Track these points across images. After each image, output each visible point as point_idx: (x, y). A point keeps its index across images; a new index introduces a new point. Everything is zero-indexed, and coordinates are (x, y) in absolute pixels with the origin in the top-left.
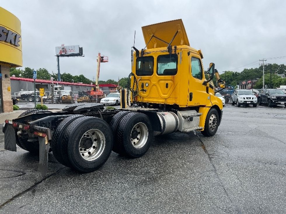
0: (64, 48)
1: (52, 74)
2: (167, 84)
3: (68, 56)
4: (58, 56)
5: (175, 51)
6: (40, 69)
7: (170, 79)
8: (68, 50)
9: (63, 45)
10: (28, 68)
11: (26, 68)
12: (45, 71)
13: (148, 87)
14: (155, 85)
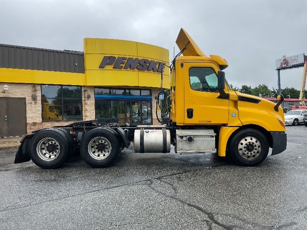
0: (285, 60)
1: (272, 90)
3: (290, 68)
4: (279, 70)
6: (260, 85)
8: (290, 61)
9: (284, 56)
10: (244, 86)
11: (243, 86)
12: (265, 88)
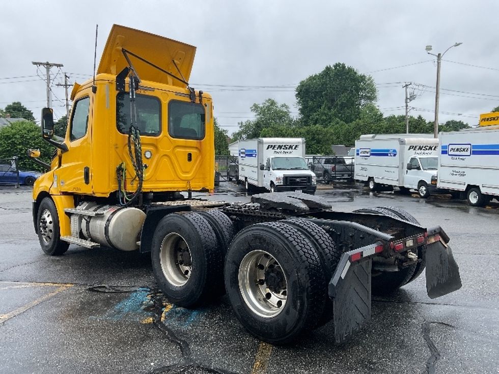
2: (190, 155)
5: (201, 100)
7: (195, 146)
13: (150, 160)
14: (166, 155)
